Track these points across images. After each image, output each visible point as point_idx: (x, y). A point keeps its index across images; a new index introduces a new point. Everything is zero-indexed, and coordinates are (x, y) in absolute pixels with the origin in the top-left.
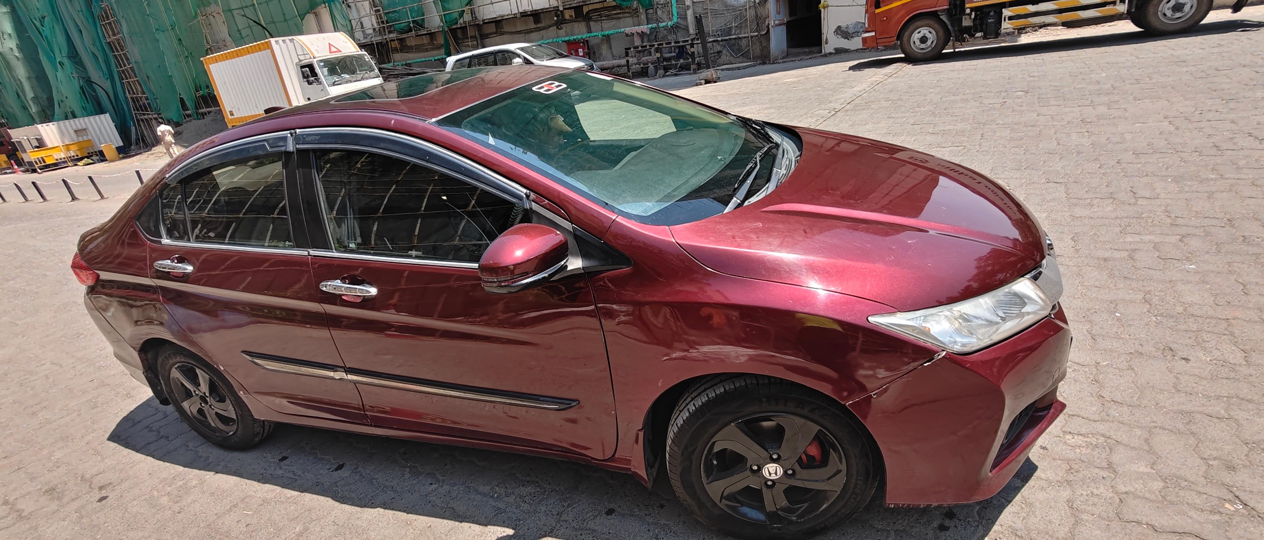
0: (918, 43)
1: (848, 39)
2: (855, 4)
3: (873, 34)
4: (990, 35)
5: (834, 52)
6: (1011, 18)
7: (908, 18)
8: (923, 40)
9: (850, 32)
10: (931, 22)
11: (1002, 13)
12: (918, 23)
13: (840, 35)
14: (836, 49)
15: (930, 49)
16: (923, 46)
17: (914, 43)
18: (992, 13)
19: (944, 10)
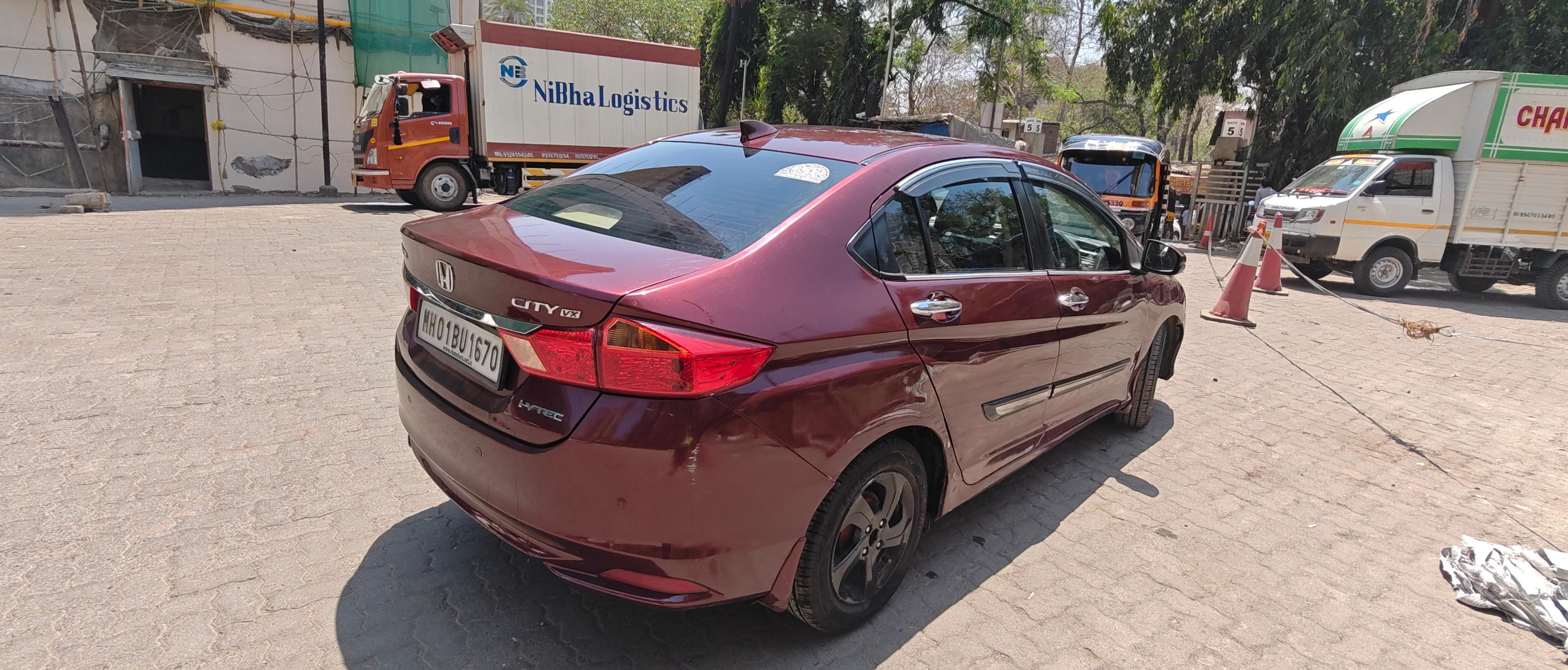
0: (440, 190)
1: (255, 177)
2: (266, 132)
3: (387, 173)
4: (510, 192)
5: (233, 190)
6: (529, 178)
7: (427, 161)
8: (446, 188)
9: (258, 168)
10: (453, 171)
11: (521, 173)
12: (438, 169)
13: (242, 169)
14: (235, 187)
15: (452, 198)
16: (445, 194)
17: (436, 189)
18: (511, 171)
19: (465, 160)
